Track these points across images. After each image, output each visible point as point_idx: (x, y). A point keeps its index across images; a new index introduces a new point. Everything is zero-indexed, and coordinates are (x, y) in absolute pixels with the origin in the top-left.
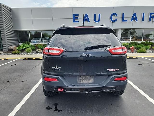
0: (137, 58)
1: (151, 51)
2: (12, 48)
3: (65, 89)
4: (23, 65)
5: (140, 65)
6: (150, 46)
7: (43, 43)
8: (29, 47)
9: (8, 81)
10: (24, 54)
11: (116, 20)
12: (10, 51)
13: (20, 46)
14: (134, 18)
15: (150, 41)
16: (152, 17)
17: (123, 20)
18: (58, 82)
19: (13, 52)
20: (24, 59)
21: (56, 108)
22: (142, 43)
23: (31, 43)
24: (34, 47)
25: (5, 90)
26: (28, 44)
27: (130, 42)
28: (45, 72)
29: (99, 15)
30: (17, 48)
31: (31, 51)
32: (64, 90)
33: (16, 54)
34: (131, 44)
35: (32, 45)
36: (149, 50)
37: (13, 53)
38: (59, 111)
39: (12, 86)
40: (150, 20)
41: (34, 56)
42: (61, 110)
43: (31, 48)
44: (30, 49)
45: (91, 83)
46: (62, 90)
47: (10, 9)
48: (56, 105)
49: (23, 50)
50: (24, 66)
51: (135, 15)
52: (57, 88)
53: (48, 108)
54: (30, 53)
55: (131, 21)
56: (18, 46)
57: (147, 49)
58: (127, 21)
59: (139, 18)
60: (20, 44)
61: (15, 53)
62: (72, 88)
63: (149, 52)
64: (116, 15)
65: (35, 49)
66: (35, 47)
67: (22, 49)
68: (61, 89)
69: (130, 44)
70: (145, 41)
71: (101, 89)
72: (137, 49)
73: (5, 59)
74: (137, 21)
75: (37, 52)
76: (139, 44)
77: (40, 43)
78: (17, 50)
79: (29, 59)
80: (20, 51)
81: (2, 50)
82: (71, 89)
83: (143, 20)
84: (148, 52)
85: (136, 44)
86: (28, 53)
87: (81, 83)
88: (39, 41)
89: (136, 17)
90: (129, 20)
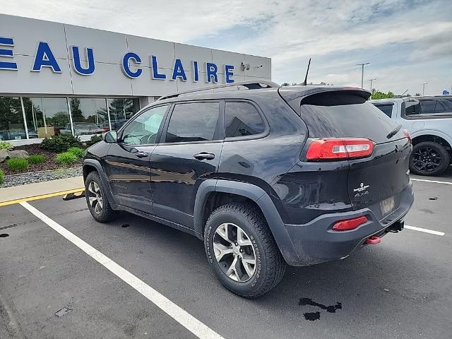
11: (140, 72)
14: (179, 71)
16: (212, 73)
17: (156, 76)
18: (370, 222)
21: (320, 306)
29: (90, 52)
38: (339, 307)
40: (209, 80)
42: (340, 304)
48: (308, 302)
55: (174, 78)
58: (163, 76)
59: (189, 74)
64: (138, 59)
83: (197, 79)
89: (182, 68)
90: (169, 74)
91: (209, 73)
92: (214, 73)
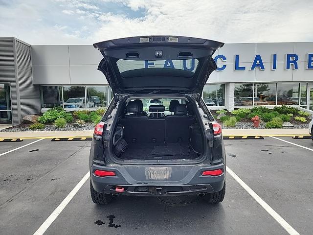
0: (261, 138)
1: (291, 125)
2: (29, 118)
3: (126, 188)
4: (51, 151)
5: (265, 151)
6: (291, 115)
7: (87, 109)
8: (61, 117)
9: (28, 180)
10: (51, 129)
11: (225, 66)
12: (25, 124)
13: (44, 115)
14: (258, 62)
15: (291, 106)
16: (292, 62)
17: (237, 68)
18: (116, 177)
19: (32, 126)
20: (53, 140)
21: (111, 222)
22: (276, 109)
23: (65, 109)
24: (70, 117)
25: (25, 194)
26: (60, 110)
27: (253, 107)
28: (97, 161)
30: (39, 118)
31: (66, 125)
32: (125, 190)
33: (36, 129)
34: (255, 112)
35: (67, 112)
36: (288, 124)
37: (31, 129)
38: (116, 227)
39: (35, 187)
40: (288, 67)
41: (71, 134)
42: (120, 226)
43: (65, 117)
44: (63, 120)
45: (166, 180)
46: (122, 190)
47: (30, 47)
48: (111, 218)
49: (50, 122)
50: (53, 152)
51: (258, 57)
52: (114, 188)
53: (99, 223)
54: (62, 127)
55: (253, 68)
56: (41, 114)
57: (285, 120)
58: (244, 68)
59: (267, 64)
60: (44, 110)
61: (34, 129)
62: (137, 187)
63: (289, 127)
64: (224, 58)
65: (73, 121)
66: (73, 115)
67: (48, 119)
68: (121, 188)
69: (252, 111)
70: (281, 106)
71: (181, 188)
72: (266, 120)
73: (18, 140)
74: (263, 68)
75: (76, 126)
76: (270, 111)
77: (81, 109)
78: (39, 122)
79: (61, 140)
80: (43, 123)
81: (9, 122)
82: (136, 189)
83: (274, 67)
84: (286, 127)
85: (265, 110)
86: (60, 127)
87: (151, 180)
88: (80, 104)
89: (261, 61)
90: (249, 66)
91: (288, 62)
92: (295, 62)
